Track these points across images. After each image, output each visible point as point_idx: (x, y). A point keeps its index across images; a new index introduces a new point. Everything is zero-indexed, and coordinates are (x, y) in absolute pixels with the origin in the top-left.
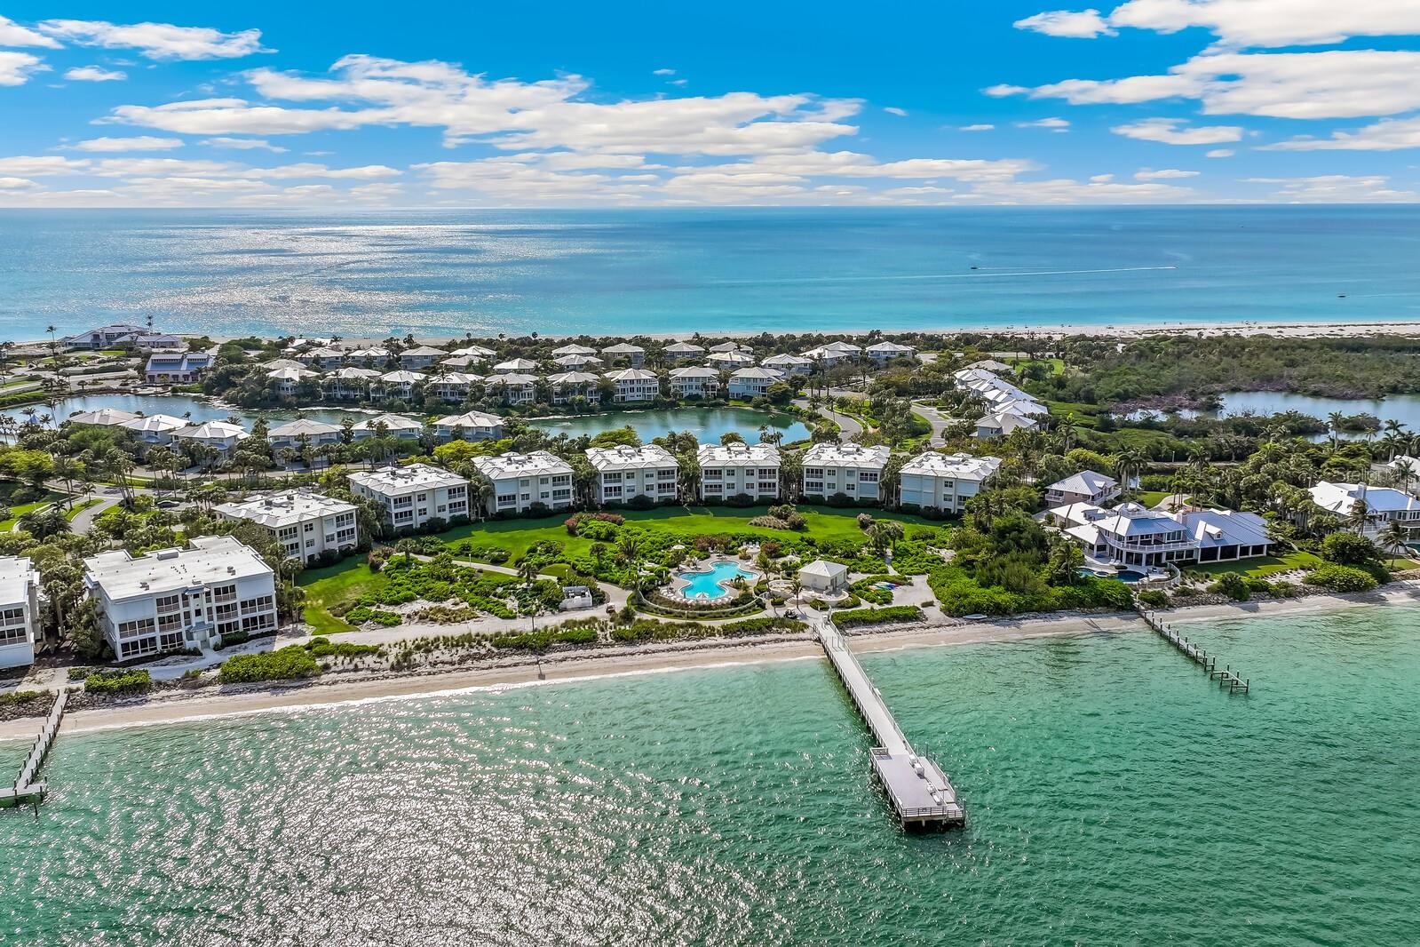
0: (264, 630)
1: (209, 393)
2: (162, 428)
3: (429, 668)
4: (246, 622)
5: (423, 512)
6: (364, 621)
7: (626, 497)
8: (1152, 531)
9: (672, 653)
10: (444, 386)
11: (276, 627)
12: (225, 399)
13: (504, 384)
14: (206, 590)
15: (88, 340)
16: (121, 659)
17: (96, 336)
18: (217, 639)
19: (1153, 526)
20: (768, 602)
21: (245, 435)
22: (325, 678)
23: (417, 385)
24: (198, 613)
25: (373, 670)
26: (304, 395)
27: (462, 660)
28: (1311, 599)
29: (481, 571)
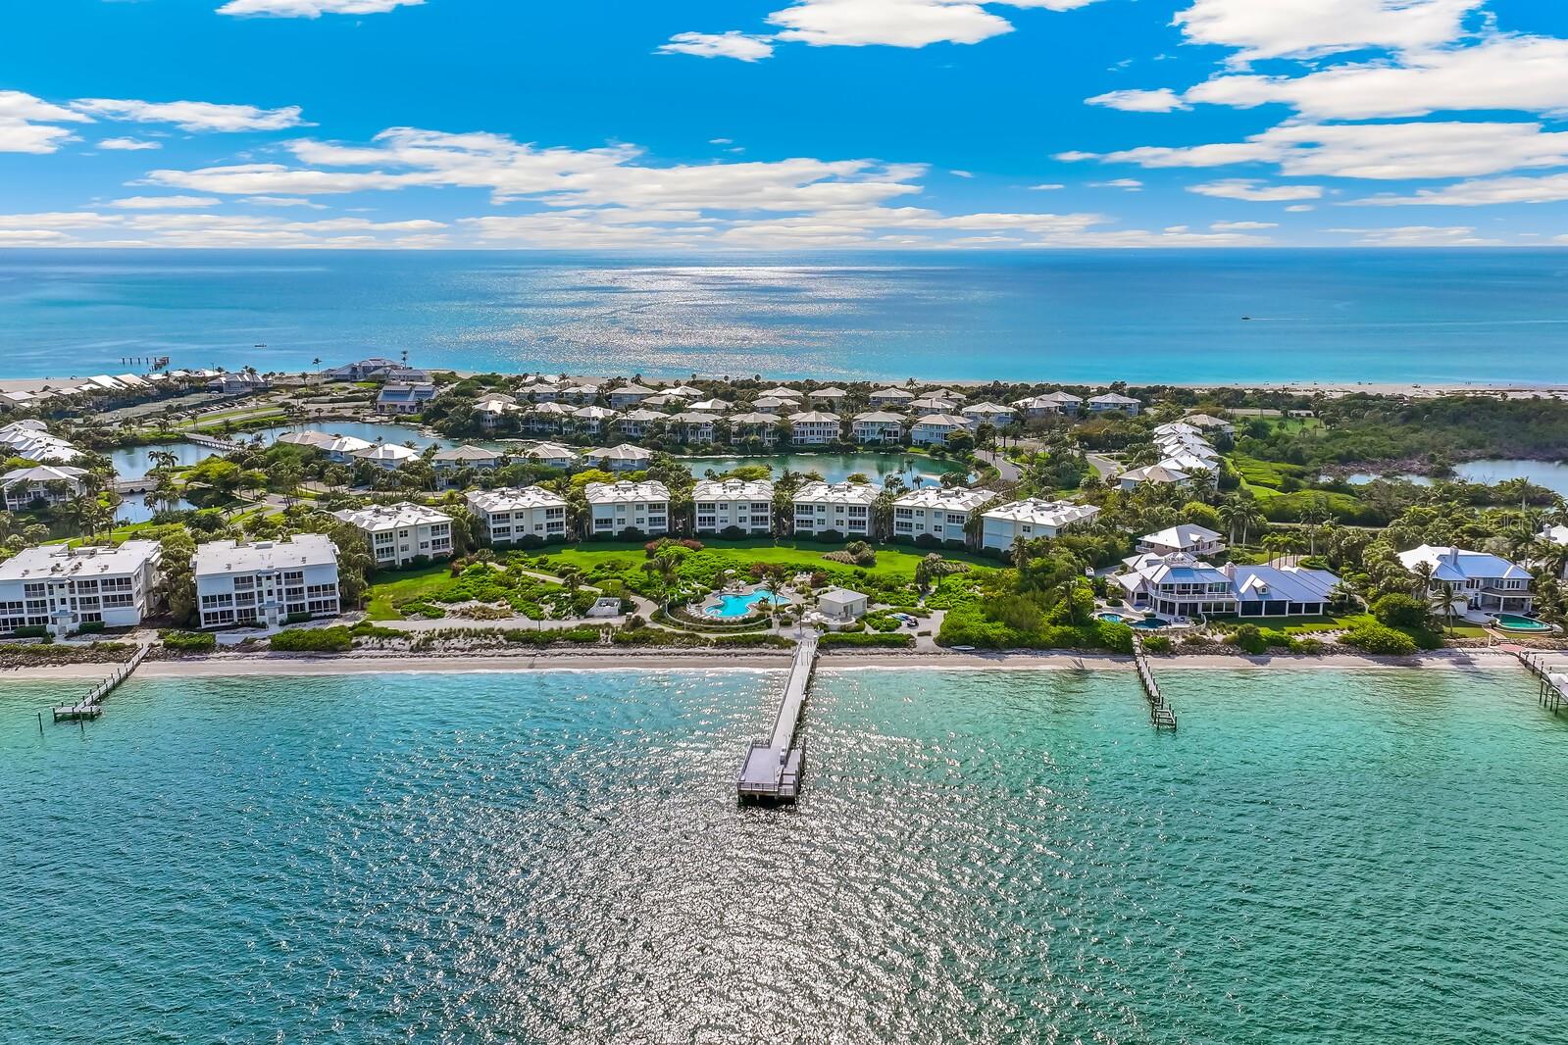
0: (328, 614)
1: (426, 423)
2: (346, 448)
3: (442, 653)
4: (311, 604)
5: (520, 529)
6: (413, 613)
7: (719, 527)
8: (1191, 581)
9: (657, 657)
10: (629, 421)
11: (338, 612)
12: (434, 429)
13: (682, 422)
14: (276, 573)
15: (347, 372)
16: (203, 626)
17: (354, 369)
18: (285, 616)
19: (1193, 576)
20: (775, 621)
21: (416, 458)
22: (354, 653)
23: (604, 421)
24: (270, 593)
25: (395, 650)
26: (502, 428)
27: (473, 648)
28: (1338, 657)
29: (544, 582)
